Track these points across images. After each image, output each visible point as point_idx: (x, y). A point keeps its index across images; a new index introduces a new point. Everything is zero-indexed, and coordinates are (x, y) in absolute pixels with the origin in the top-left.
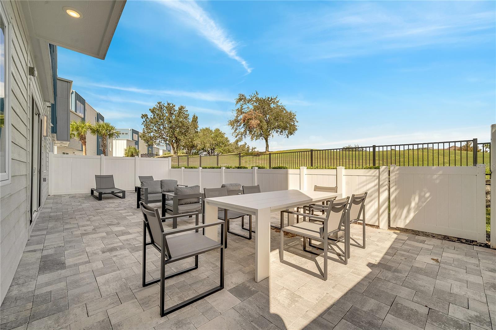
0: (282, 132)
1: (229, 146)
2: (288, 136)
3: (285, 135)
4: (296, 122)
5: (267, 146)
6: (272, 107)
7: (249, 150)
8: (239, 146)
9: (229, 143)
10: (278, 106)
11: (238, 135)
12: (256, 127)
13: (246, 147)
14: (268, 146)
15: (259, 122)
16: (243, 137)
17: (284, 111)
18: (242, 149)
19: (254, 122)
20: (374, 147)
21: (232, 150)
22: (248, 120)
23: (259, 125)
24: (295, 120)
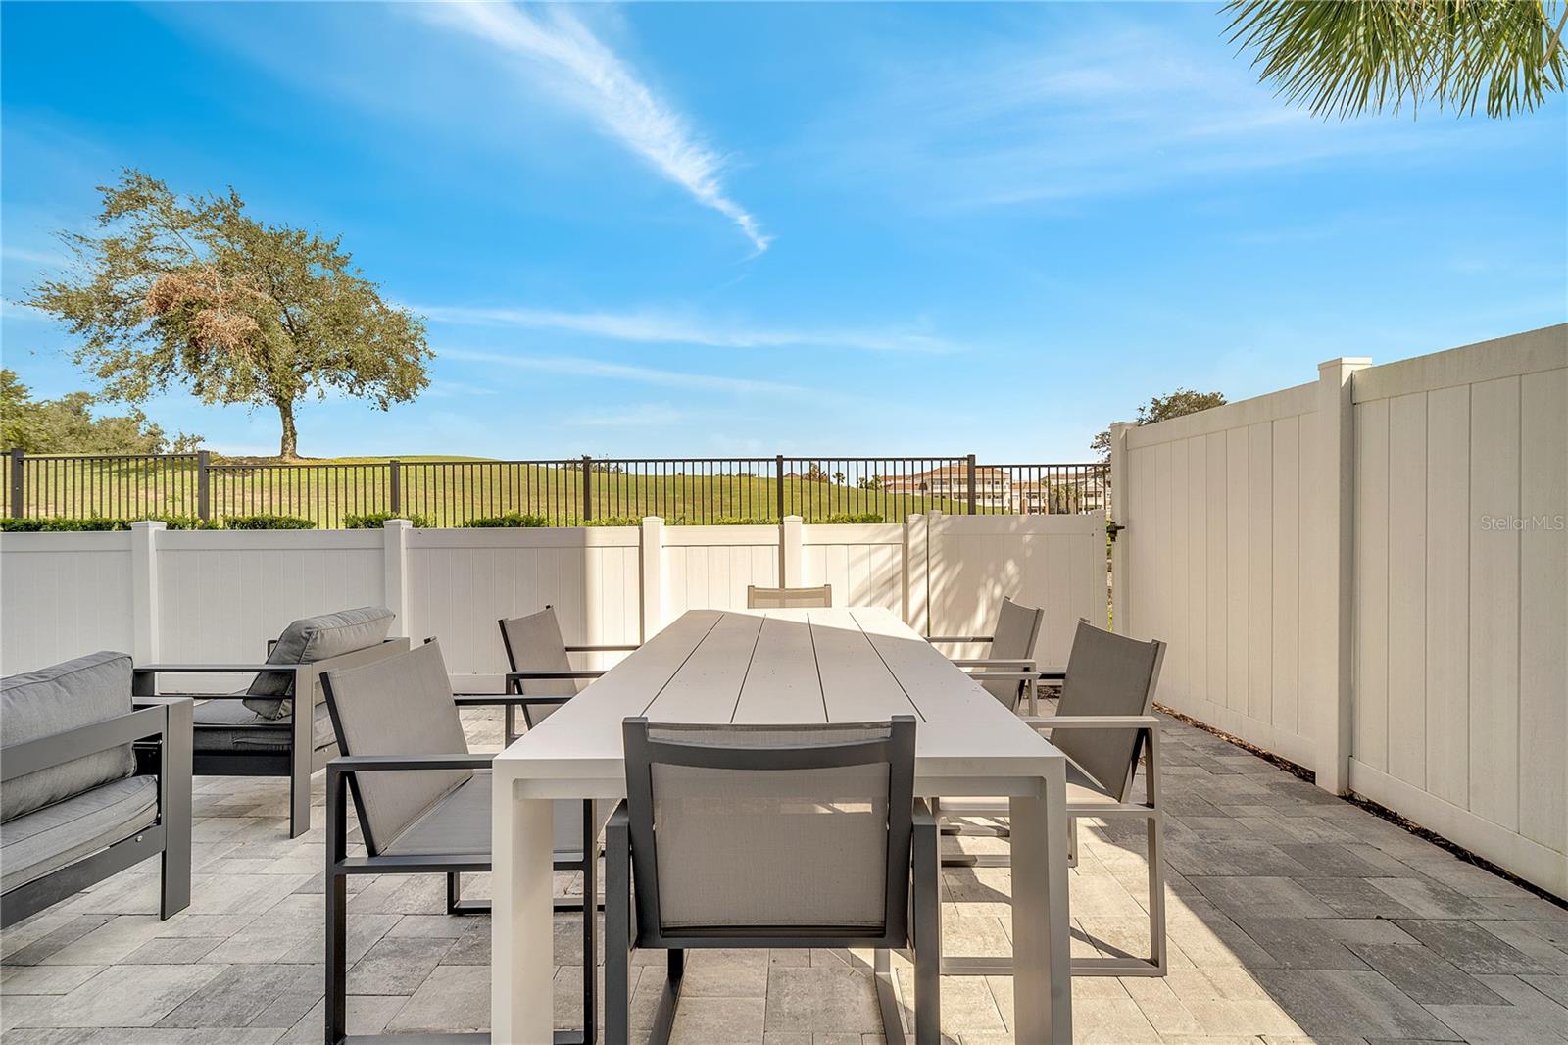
0: (360, 381)
1: (20, 415)
2: (384, 403)
3: (374, 397)
4: (424, 356)
5: (290, 435)
6: (314, 276)
7: (163, 447)
8: (92, 422)
9: (24, 402)
10: (344, 281)
11: (117, 365)
12: (235, 345)
13: (142, 432)
14: (294, 435)
15: (253, 325)
16: (152, 379)
17: (374, 307)
18: (120, 437)
19: (223, 322)
20: (780, 460)
21: (45, 436)
22: (189, 304)
23: (249, 339)
24: (421, 348)
